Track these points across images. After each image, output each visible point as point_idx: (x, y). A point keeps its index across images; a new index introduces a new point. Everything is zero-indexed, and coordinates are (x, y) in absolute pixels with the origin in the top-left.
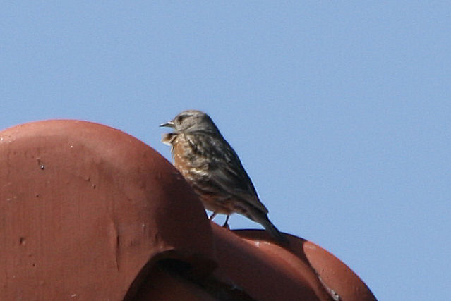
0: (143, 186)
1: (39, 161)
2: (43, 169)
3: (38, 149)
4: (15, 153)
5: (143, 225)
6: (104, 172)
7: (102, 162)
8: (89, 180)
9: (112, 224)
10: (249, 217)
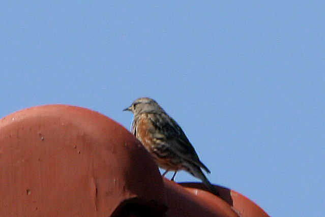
0: (114, 152)
1: (40, 135)
2: (43, 140)
3: (40, 126)
4: (23, 129)
5: (115, 180)
6: (86, 142)
7: (85, 135)
8: (76, 148)
9: (92, 179)
10: (192, 174)
